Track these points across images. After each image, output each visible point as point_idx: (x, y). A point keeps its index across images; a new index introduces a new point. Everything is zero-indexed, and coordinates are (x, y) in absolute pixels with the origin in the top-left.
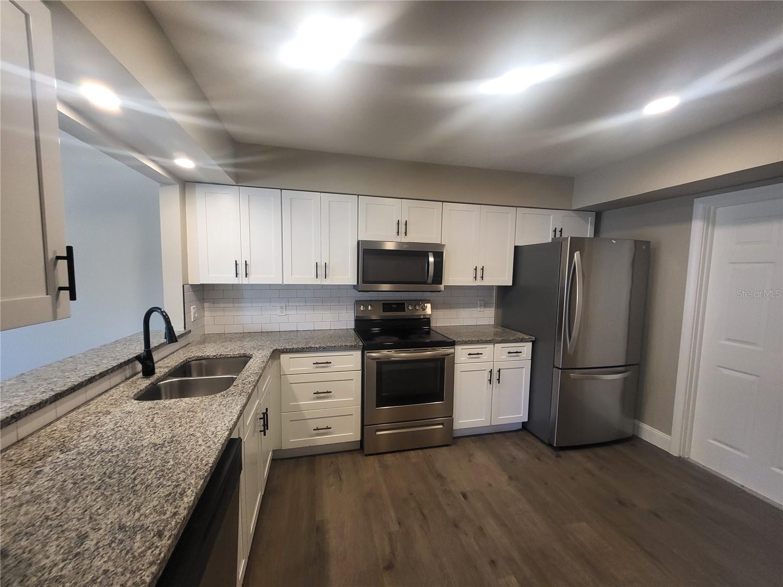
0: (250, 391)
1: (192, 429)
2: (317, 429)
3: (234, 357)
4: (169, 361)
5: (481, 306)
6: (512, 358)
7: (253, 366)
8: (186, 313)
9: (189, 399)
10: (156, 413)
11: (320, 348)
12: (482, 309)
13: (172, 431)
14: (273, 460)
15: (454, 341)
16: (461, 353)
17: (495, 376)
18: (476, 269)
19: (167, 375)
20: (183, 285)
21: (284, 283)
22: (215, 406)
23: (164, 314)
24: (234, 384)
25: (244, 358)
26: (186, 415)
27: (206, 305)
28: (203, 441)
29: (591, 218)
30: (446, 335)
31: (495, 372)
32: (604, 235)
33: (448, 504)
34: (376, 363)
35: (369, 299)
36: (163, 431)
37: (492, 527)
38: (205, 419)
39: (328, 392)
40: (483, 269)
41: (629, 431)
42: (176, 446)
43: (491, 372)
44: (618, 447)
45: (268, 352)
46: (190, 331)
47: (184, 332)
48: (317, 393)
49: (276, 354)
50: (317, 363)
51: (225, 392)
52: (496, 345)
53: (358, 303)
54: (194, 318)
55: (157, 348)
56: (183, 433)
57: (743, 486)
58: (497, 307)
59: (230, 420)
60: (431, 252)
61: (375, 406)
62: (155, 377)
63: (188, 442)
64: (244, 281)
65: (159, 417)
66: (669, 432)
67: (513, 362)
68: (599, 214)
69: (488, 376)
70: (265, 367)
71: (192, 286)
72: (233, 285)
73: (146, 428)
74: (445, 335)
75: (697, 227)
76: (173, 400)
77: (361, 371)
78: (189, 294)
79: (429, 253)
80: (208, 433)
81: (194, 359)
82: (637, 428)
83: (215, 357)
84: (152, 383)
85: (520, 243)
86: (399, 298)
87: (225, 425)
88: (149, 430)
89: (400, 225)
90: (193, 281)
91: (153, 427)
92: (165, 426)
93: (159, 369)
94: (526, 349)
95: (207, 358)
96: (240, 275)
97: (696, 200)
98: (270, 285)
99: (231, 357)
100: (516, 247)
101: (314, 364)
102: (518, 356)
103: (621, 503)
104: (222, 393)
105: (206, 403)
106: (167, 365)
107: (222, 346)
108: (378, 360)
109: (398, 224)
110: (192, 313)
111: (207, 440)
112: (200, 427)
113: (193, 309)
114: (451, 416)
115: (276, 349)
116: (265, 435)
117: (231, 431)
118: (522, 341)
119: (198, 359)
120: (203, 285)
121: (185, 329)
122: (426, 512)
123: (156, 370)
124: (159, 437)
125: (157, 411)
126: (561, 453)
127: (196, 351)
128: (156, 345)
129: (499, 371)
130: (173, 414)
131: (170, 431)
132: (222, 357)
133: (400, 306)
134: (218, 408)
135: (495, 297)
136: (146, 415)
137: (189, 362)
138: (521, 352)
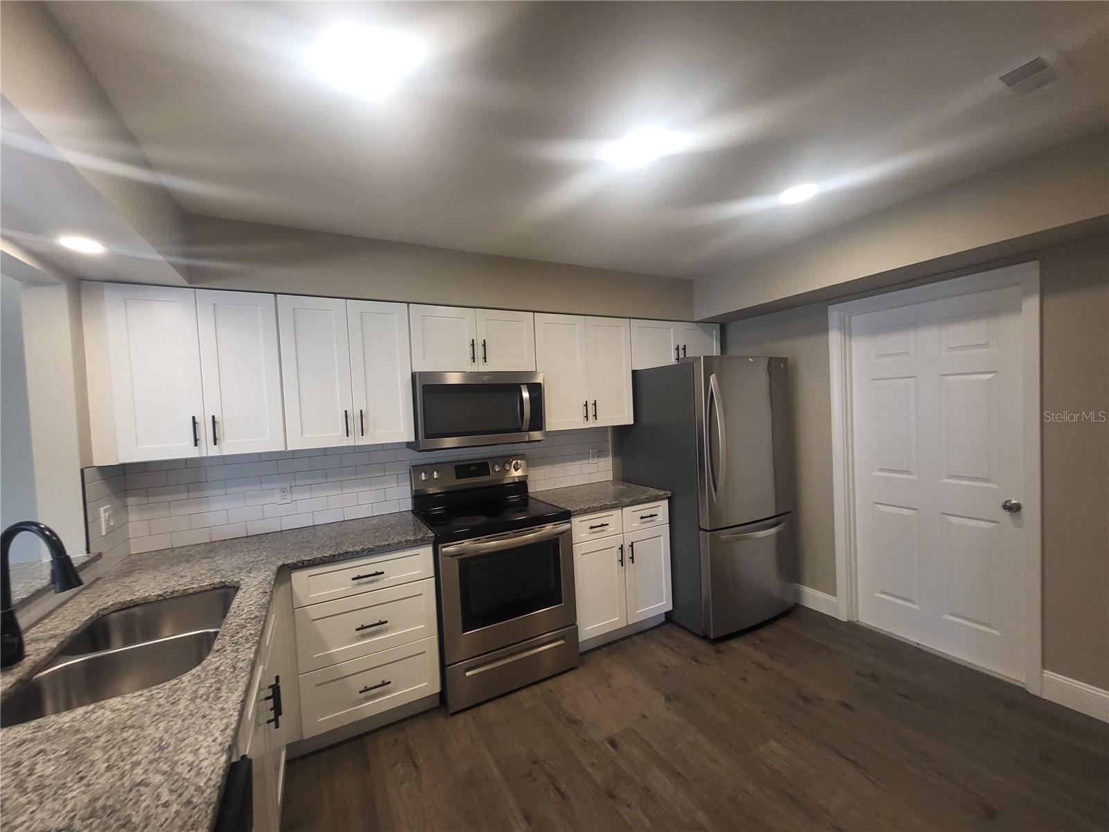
0: (252, 656)
1: (139, 770)
2: (366, 690)
3: (201, 592)
4: (56, 622)
5: (593, 456)
6: (646, 524)
7: (246, 602)
8: (89, 521)
9: (119, 699)
10: (41, 751)
11: (363, 550)
12: (596, 460)
13: (88, 785)
14: (289, 762)
15: (570, 511)
16: (580, 527)
17: (627, 554)
18: (586, 405)
19: (56, 653)
20: (82, 471)
21: (288, 449)
22: (183, 703)
23: (47, 533)
24: (216, 647)
25: (222, 591)
26: (119, 738)
27: (131, 501)
28: (171, 791)
29: (716, 333)
30: (555, 504)
31: (626, 548)
32: (733, 351)
33: (593, 764)
34: (457, 561)
35: (433, 461)
36: (64, 791)
37: (660, 781)
38: (166, 737)
39: (381, 623)
40: (595, 404)
41: (791, 600)
42: (106, 823)
43: (621, 549)
44: (783, 623)
45: (268, 573)
46: (100, 556)
47: (87, 559)
48: (363, 628)
49: (284, 573)
50: (359, 578)
51: (199, 668)
52: (624, 509)
53: (416, 469)
54: (106, 529)
55: (25, 602)
56: (119, 783)
57: (918, 644)
58: (614, 456)
59: (222, 728)
60: (525, 384)
61: (461, 630)
62: (27, 663)
63: (136, 803)
64: (214, 451)
65: (49, 760)
66: (833, 592)
67: (647, 530)
68: (723, 326)
69: (618, 555)
70: (269, 602)
71: (101, 469)
72: (186, 461)
73: (15, 796)
74: (552, 503)
75: (835, 338)
76: (80, 711)
77: (434, 579)
78: (95, 485)
79: (522, 386)
80: (179, 769)
81: (115, 609)
82: (798, 593)
83: (161, 598)
84: (20, 681)
85: (639, 367)
86: (479, 456)
87: (214, 741)
88: (23, 800)
89: (475, 347)
90: (101, 459)
91: (34, 790)
92: (69, 779)
93: (33, 644)
94: (662, 508)
95: (145, 603)
96: (202, 443)
97: (830, 307)
98: (259, 454)
99: (195, 593)
100: (634, 372)
101: (353, 579)
102: (653, 521)
103: (806, 699)
104: (194, 671)
105: (162, 701)
106: (52, 632)
107: (173, 575)
108: (460, 557)
109: (473, 345)
110: (103, 520)
111: (182, 786)
112: (157, 760)
113: (103, 514)
114: (574, 624)
115: (283, 565)
116: (277, 727)
117: (231, 749)
118: (657, 499)
119: (124, 606)
120: (123, 466)
121: (88, 550)
122: (563, 786)
123: (28, 649)
124: (57, 812)
125: (42, 747)
126: (721, 646)
127: (117, 591)
128: (24, 596)
129: (632, 546)
130: (85, 744)
131: (83, 788)
132: (175, 595)
133: (482, 467)
134: (192, 707)
135: (610, 442)
136: (11, 764)
137: (104, 616)
138: (656, 515)
